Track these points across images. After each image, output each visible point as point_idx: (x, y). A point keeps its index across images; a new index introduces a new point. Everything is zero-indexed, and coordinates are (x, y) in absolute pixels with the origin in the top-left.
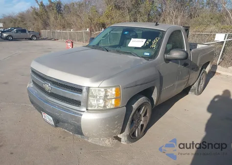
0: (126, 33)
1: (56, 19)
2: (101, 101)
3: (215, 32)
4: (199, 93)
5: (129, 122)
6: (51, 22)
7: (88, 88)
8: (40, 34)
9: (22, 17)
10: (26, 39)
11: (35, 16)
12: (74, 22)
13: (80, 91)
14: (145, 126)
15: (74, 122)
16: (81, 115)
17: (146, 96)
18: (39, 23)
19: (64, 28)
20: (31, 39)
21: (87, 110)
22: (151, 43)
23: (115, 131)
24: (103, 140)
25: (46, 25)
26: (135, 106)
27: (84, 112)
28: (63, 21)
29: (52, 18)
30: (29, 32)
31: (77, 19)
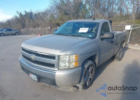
0: (76, 25)
1: (30, 22)
2: (67, 64)
3: (125, 25)
4: (120, 60)
5: (83, 76)
6: (27, 24)
7: (59, 56)
8: (20, 32)
9: (9, 22)
10: (11, 34)
11: (17, 21)
12: (40, 23)
13: (54, 58)
14: (92, 79)
15: (51, 77)
16: (55, 73)
17: (92, 60)
18: (19, 25)
19: (35, 27)
20: (15, 35)
21: (59, 69)
22: (92, 30)
23: (76, 82)
24: (68, 88)
25: (24, 26)
26: (86, 66)
27: (57, 70)
28: (34, 23)
29: (27, 22)
30: (14, 30)
31: (42, 22)
